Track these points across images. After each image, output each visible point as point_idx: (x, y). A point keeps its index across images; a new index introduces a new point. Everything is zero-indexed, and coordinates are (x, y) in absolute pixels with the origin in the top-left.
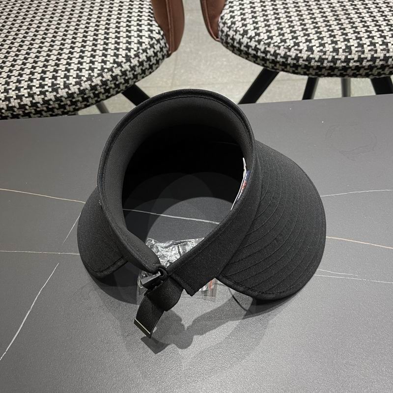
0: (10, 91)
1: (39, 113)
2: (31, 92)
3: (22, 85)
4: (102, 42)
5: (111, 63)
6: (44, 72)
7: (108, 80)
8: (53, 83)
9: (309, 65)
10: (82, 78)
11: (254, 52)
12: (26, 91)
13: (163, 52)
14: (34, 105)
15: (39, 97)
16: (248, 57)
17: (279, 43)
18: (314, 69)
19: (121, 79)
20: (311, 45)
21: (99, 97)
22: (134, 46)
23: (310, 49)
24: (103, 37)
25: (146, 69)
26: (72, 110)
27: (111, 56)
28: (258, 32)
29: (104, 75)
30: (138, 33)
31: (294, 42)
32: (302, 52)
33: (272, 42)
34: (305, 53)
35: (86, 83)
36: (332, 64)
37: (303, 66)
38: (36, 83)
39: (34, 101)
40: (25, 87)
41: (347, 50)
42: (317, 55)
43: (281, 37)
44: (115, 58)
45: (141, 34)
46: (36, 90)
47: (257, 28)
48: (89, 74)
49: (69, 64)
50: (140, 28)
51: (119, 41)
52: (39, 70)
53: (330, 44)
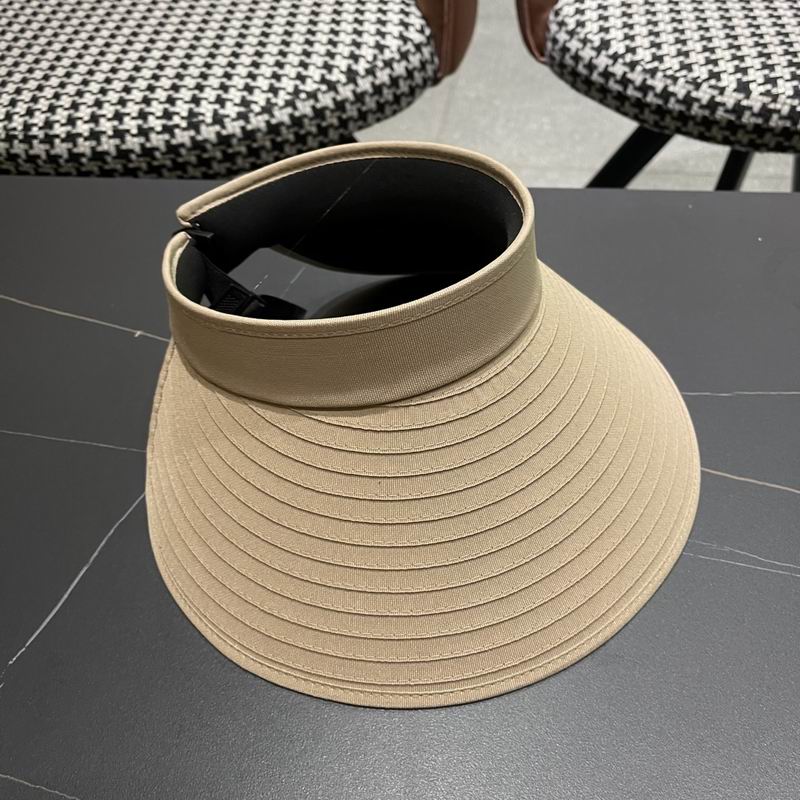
0: (102, 121)
1: (155, 171)
2: (145, 126)
3: (126, 111)
4: (302, 39)
5: (315, 82)
6: (175, 88)
7: (305, 116)
8: (191, 112)
9: (737, 122)
10: (253, 106)
11: (618, 88)
12: (134, 123)
13: (426, 72)
14: (148, 152)
15: (161, 137)
16: (605, 97)
17: (676, 71)
18: (747, 132)
19: (331, 117)
20: (745, 79)
21: (281, 151)
22: (367, 53)
23: (743, 88)
24: (304, 29)
25: (387, 102)
26: (223, 171)
27: (318, 68)
28: (633, 45)
29: (299, 104)
30: (379, 26)
31: (710, 71)
32: (726, 93)
33: (662, 67)
34: (731, 97)
35: (260, 118)
36: (788, 124)
37: (724, 124)
38: (157, 108)
39: (148, 145)
40: (134, 114)
42: (757, 101)
43: (681, 58)
44: (324, 71)
45: (383, 29)
46: (155, 123)
47: (632, 38)
48: (268, 100)
49: (228, 76)
50: (384, 18)
51: (335, 39)
52: (166, 83)
53: (787, 81)
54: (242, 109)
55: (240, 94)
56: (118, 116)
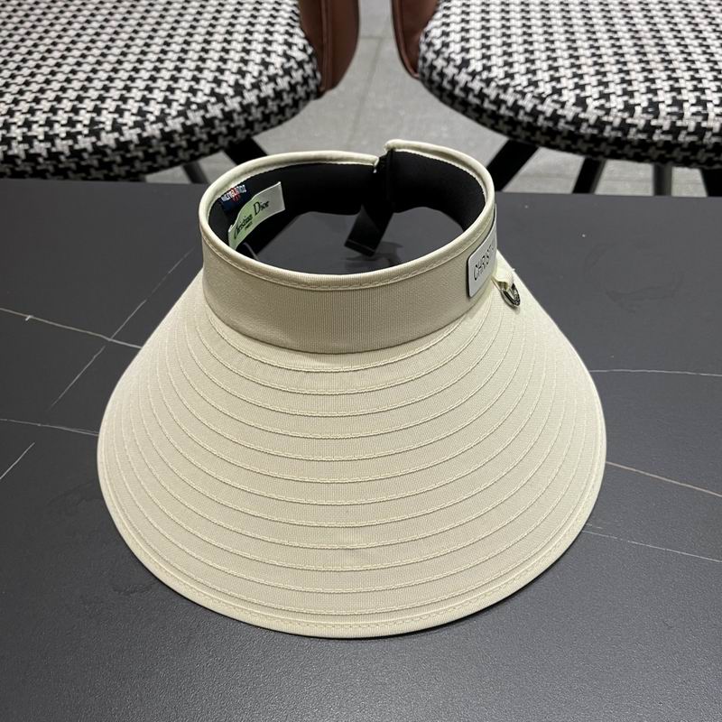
0: (13, 128)
1: (62, 173)
2: (51, 133)
3: (35, 119)
4: (196, 57)
5: (205, 95)
6: (80, 99)
7: (196, 125)
8: (92, 119)
9: (576, 133)
10: (148, 116)
11: (476, 101)
12: (41, 130)
13: (308, 86)
14: (54, 156)
15: (64, 142)
16: (467, 110)
17: (525, 87)
18: (585, 142)
19: (220, 126)
20: (583, 95)
21: (176, 156)
22: (254, 69)
23: (581, 102)
24: (198, 47)
25: (272, 113)
26: (123, 173)
27: (208, 82)
28: (489, 64)
29: (190, 114)
30: (265, 45)
31: (554, 88)
32: (566, 107)
33: (513, 83)
34: (570, 110)
35: (154, 126)
36: (620, 134)
37: (565, 134)
38: (62, 117)
39: (54, 150)
40: (42, 122)
41: (650, 110)
42: (593, 114)
43: (530, 76)
44: (214, 85)
45: (269, 48)
46: (60, 130)
47: (488, 58)
48: (162, 110)
50: (270, 38)
51: (226, 57)
52: (72, 94)
53: (619, 96)
54: (139, 118)
55: (137, 105)
56: (28, 124)
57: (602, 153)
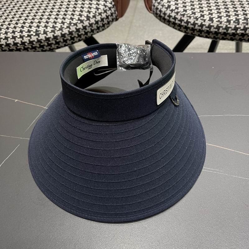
0: (9, 33)
1: (26, 49)
2: (22, 35)
3: (16, 30)
4: (73, 6)
5: (76, 20)
6: (32, 23)
7: (73, 31)
8: (36, 30)
9: (210, 31)
10: (56, 28)
11: (173, 20)
12: (19, 34)
13: (113, 16)
14: (23, 43)
15: (27, 38)
16: (170, 24)
17: (191, 15)
18: (213, 34)
19: (82, 31)
20: (212, 17)
21: (66, 42)
22: (93, 10)
23: (211, 20)
24: (73, 3)
25: (100, 26)
26: (48, 49)
27: (77, 15)
28: (178, 6)
29: (71, 27)
30: (97, 2)
31: (201, 14)
32: (206, 21)
33: (186, 13)
35: (58, 32)
36: (225, 31)
37: (205, 31)
38: (26, 29)
39: (23, 41)
40: (19, 31)
41: (236, 22)
42: (215, 24)
43: (192, 10)
44: (79, 17)
45: (99, 3)
46: (25, 34)
47: (177, 4)
48: (61, 26)
49: (49, 18)
51: (83, 6)
52: (29, 21)
53: (225, 17)
54: (53, 29)
56: (14, 32)
57: (219, 38)
